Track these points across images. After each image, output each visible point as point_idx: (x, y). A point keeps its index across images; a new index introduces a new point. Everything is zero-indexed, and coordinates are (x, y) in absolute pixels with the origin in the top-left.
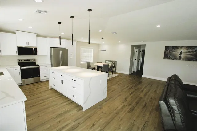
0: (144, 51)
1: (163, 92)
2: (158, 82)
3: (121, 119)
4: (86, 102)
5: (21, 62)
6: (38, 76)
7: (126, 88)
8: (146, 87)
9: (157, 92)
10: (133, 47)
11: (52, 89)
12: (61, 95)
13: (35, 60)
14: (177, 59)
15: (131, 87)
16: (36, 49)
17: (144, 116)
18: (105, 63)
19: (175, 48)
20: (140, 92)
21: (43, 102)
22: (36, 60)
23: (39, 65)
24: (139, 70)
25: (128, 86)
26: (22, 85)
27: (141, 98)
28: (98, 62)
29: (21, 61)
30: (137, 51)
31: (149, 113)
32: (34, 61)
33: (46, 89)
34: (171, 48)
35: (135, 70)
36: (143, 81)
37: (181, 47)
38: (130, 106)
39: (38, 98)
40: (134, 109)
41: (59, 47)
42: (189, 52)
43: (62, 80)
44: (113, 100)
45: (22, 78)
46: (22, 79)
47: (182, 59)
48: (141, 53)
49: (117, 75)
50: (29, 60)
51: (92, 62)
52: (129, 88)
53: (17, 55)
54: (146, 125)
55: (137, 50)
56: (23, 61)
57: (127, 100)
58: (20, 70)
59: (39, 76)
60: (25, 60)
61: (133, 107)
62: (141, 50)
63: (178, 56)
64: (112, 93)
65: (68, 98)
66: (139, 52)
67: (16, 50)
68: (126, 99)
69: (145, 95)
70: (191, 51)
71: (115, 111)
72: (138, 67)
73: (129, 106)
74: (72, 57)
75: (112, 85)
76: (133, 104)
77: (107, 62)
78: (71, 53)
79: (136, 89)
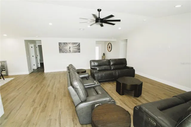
0: (40, 47)
1: (68, 79)
2: (59, 74)
3: (35, 124)
7: (30, 89)
8: (51, 81)
9: (61, 82)
10: (28, 42)
14: (68, 52)
15: (36, 86)
17: (57, 107)
19: (65, 44)
20: (47, 87)
24: (39, 66)
25: (32, 87)
27: (49, 93)
30: (33, 47)
31: (60, 102)
34: (63, 44)
35: (35, 68)
36: (46, 76)
37: (69, 43)
38: (42, 106)
40: (46, 106)
42: (74, 47)
44: (17, 111)
47: (71, 52)
48: (38, 49)
49: (12, 79)
52: (33, 88)
54: (61, 113)
55: (33, 45)
57: (36, 101)
61: (45, 104)
62: (37, 46)
63: (68, 50)
64: (11, 103)
66: (35, 48)
68: (34, 101)
69: (52, 89)
70: (75, 46)
71: (24, 122)
72: (37, 63)
73: (40, 106)
75: (9, 94)
76: (44, 102)
79: (42, 86)
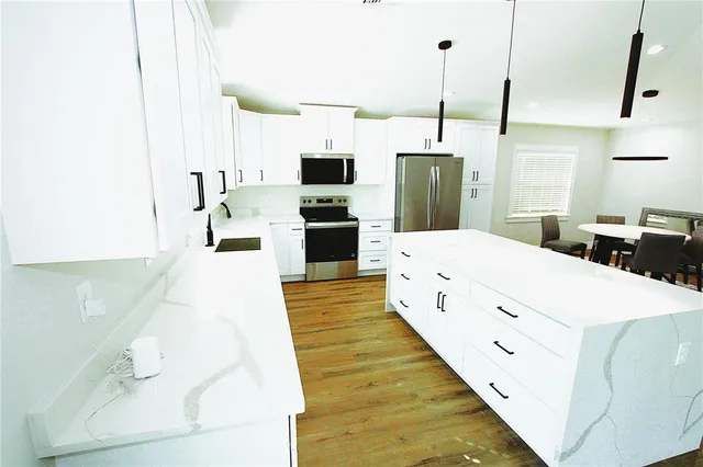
4: (573, 451)
5: (307, 205)
6: (353, 255)
11: (396, 315)
12: (427, 353)
13: (345, 201)
16: (351, 162)
18: (643, 223)
21: (362, 370)
22: (349, 201)
23: (356, 219)
26: (306, 281)
28: (601, 220)
29: (310, 201)
32: (343, 204)
33: (376, 314)
39: (348, 342)
41: (427, 152)
43: (441, 297)
45: (309, 260)
46: (307, 262)
50: (330, 201)
51: (566, 214)
53: (300, 182)
56: (314, 204)
58: (303, 232)
59: (356, 258)
60: (319, 201)
65: (460, 381)
67: (298, 167)
74: (474, 193)
77: (652, 218)
78: (476, 175)
